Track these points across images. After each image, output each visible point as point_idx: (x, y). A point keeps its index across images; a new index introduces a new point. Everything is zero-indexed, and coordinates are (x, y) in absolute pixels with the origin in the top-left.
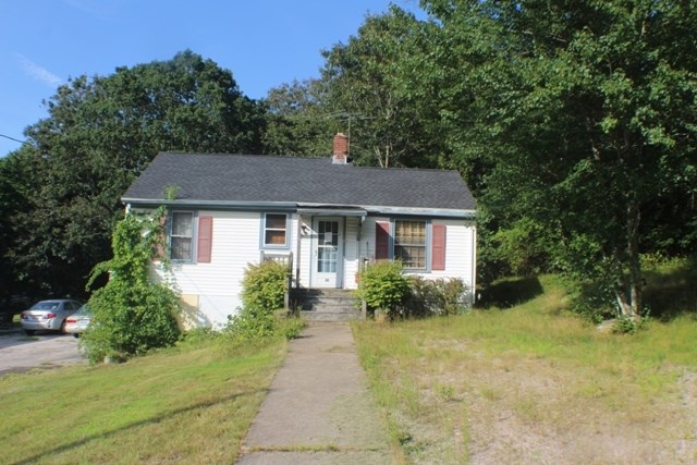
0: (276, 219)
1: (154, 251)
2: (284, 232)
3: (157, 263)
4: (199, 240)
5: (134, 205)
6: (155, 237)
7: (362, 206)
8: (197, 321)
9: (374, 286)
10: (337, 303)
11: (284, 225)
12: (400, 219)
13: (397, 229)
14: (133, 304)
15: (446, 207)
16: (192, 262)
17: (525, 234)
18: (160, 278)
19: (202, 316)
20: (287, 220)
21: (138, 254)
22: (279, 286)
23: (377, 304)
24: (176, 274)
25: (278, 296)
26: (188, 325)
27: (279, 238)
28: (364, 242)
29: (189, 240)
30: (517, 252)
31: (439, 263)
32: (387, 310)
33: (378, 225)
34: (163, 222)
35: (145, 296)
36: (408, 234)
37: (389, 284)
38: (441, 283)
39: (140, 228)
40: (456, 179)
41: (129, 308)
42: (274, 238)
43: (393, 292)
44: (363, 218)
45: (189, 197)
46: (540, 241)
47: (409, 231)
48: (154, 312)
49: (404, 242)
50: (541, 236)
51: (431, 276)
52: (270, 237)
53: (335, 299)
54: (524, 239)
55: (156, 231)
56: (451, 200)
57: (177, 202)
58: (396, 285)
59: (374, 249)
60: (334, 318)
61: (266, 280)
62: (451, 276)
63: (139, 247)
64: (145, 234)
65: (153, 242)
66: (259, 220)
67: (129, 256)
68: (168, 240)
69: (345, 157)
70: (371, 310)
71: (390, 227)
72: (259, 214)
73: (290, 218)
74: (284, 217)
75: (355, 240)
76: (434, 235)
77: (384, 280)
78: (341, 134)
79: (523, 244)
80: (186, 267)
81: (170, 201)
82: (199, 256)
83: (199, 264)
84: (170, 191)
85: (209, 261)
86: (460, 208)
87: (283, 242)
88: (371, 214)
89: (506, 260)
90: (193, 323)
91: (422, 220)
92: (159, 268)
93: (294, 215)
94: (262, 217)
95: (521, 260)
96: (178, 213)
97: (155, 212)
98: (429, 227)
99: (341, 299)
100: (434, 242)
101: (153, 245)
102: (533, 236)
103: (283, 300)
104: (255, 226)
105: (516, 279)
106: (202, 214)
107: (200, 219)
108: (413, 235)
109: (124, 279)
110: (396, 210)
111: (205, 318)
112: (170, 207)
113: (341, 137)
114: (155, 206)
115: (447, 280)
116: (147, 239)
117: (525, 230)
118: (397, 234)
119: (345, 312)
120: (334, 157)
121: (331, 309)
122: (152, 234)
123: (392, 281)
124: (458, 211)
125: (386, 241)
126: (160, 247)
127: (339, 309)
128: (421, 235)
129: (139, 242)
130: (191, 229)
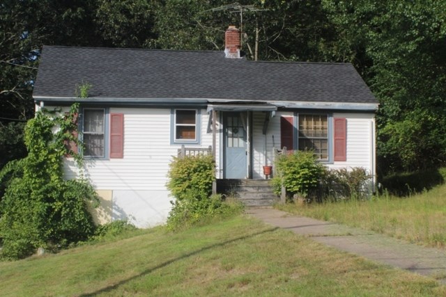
0: (186, 115)
1: (68, 147)
2: (194, 127)
3: (71, 159)
4: (111, 136)
5: (47, 103)
6: (68, 134)
7: (268, 102)
8: (112, 214)
9: (294, 173)
10: (255, 191)
11: (193, 120)
12: (303, 113)
13: (300, 123)
14: (51, 200)
15: (346, 101)
16: (104, 158)
17: (417, 126)
18: (75, 174)
19: (118, 210)
20: (197, 116)
21: (52, 152)
22: (207, 176)
23: (296, 189)
24: (89, 171)
25: (207, 184)
26: (103, 219)
27: (189, 133)
28: (269, 136)
29: (101, 137)
30: (408, 145)
31: (341, 154)
32: (305, 195)
33: (283, 119)
34: (75, 120)
35: (62, 192)
36: (311, 127)
37: (306, 171)
38: (343, 173)
39: (51, 126)
40: (350, 73)
41: (47, 204)
42: (184, 133)
43: (310, 178)
44: (274, 113)
45: (100, 94)
46: (434, 133)
47: (312, 124)
48: (73, 208)
49: (308, 135)
50: (434, 128)
51: (334, 167)
52: (181, 132)
53: (253, 187)
54: (416, 132)
55: (69, 128)
56: (350, 94)
57: (90, 99)
58: (313, 172)
59: (280, 142)
60: (256, 203)
61: (195, 171)
62: (353, 167)
63: (52, 144)
64: (57, 131)
65: (66, 139)
66: (169, 116)
67: (44, 153)
68: (80, 137)
69: (238, 51)
70: (290, 194)
71: (294, 119)
72: (169, 111)
73: (199, 113)
74: (194, 113)
75: (261, 134)
76: (335, 128)
77: (302, 167)
78: (234, 28)
79: (415, 136)
80: (98, 163)
81: (83, 99)
82: (111, 152)
83: (112, 160)
84: (83, 90)
85: (122, 157)
86: (360, 102)
87: (193, 137)
88: (281, 109)
89: (397, 154)
90: (109, 217)
91: (323, 114)
92: (72, 164)
93: (203, 111)
94: (172, 113)
95: (413, 153)
96: (91, 110)
97: (67, 110)
98: (331, 120)
99: (259, 187)
100: (335, 135)
101: (65, 142)
102: (426, 127)
103: (211, 188)
104: (165, 122)
105: (407, 174)
106: (113, 111)
107: (112, 116)
108: (315, 128)
109: (39, 177)
110: (300, 104)
111: (121, 211)
112: (83, 105)
113: (233, 31)
114: (68, 104)
115: (350, 170)
116: (59, 137)
117: (418, 122)
118: (301, 128)
119: (265, 198)
120: (226, 51)
121: (251, 196)
122: (64, 131)
123: (309, 168)
124: (358, 104)
125: (291, 134)
126: (72, 144)
127: (259, 196)
128: (323, 128)
129: (51, 139)
130: (103, 125)
